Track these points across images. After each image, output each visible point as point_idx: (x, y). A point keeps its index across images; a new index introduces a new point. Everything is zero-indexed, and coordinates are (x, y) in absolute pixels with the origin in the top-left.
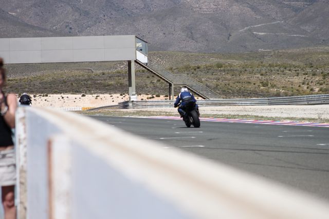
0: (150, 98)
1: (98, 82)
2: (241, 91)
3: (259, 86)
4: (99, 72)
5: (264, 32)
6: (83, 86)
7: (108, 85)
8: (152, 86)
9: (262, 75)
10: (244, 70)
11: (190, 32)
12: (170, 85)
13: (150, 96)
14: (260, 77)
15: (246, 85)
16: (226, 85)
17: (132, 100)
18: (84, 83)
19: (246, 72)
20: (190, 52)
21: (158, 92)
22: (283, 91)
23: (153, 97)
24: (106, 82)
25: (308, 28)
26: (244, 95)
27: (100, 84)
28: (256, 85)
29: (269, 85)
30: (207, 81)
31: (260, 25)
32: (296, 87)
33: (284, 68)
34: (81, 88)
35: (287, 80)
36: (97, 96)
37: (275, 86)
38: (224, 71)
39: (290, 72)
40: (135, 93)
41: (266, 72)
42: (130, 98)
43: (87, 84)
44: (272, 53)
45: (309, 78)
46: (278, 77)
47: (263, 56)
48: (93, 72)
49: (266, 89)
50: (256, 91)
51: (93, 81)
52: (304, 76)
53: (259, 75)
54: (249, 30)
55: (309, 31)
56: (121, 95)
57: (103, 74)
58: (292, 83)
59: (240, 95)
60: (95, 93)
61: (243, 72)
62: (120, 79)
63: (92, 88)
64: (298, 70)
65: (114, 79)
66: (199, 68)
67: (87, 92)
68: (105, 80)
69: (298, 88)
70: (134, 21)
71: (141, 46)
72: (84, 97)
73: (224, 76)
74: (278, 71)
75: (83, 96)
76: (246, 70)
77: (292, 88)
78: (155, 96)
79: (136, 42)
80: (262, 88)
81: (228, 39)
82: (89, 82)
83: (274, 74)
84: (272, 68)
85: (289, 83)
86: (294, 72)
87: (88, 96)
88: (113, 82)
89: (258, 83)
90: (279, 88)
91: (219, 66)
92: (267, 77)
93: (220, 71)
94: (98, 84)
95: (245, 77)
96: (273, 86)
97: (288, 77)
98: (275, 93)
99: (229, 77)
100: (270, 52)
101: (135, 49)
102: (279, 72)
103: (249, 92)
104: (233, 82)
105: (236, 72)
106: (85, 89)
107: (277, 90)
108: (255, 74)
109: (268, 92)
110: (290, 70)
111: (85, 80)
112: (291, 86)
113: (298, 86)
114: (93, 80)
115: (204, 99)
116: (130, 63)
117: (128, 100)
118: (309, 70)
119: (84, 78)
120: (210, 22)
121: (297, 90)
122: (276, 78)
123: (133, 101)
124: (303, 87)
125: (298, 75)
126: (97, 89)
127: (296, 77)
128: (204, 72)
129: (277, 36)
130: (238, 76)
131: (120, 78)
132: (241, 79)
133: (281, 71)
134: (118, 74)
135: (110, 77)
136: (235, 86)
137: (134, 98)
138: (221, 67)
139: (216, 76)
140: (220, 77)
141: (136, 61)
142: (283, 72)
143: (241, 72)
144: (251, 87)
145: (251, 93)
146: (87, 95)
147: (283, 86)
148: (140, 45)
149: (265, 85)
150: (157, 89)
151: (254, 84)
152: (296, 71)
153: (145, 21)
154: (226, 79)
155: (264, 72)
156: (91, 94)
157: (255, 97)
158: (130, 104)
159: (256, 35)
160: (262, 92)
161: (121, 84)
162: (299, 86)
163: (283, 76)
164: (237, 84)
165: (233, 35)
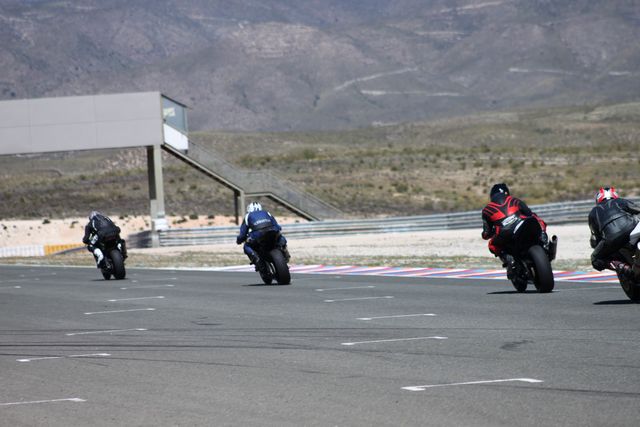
0: (179, 222)
1: (75, 194)
2: (356, 203)
3: (390, 191)
4: (73, 175)
5: (382, 89)
6: (43, 202)
7: (94, 200)
8: (181, 198)
9: (394, 169)
10: (359, 162)
11: (241, 93)
12: (237, 193)
13: (178, 218)
14: (391, 173)
15: (365, 191)
16: (325, 191)
17: (157, 228)
18: (47, 198)
19: (363, 165)
20: (244, 132)
21: (194, 210)
22: (438, 200)
23: (184, 220)
24: (90, 193)
25: (463, 79)
26: (362, 211)
27: (79, 197)
28: (385, 190)
29: (410, 189)
30: (288, 184)
31: (373, 77)
32: (462, 190)
33: (434, 156)
34: (40, 207)
35: (444, 177)
36: (74, 223)
37: (421, 190)
38: (320, 164)
39: (448, 162)
40: (163, 213)
41: (402, 164)
42: (153, 224)
43: (52, 200)
44: (401, 129)
45: (486, 173)
46: (426, 173)
47: (382, 135)
48: (60, 175)
49: (405, 197)
50: (384, 202)
51: (62, 193)
52: (476, 170)
53: (388, 171)
54: (354, 87)
55: (466, 85)
56: (122, 218)
57: (83, 178)
58: (454, 184)
59: (355, 211)
60: (68, 217)
61: (356, 166)
62: (118, 188)
63: (63, 206)
64: (463, 158)
65: (104, 187)
66: (268, 160)
67: (53, 215)
68: (88, 190)
69: (466, 193)
70: (134, 76)
71: (173, 114)
72: (47, 225)
73: (321, 174)
74: (424, 160)
75: (46, 222)
76: (362, 162)
77: (454, 193)
78: (187, 217)
79: (163, 107)
80: (396, 195)
81: (315, 104)
82: (57, 195)
83: (418, 167)
84: (412, 156)
85: (448, 183)
86: (456, 162)
87: (56, 223)
88: (103, 194)
89: (388, 186)
90: (428, 194)
91: (309, 155)
92: (405, 174)
93: (313, 164)
94: (73, 198)
95: (361, 174)
96: (418, 191)
97: (446, 172)
98: (423, 203)
99: (330, 175)
100: (397, 127)
101: (161, 121)
102: (428, 163)
103: (371, 204)
104: (339, 185)
105: (342, 166)
106: (49, 208)
107: (426, 199)
108: (381, 169)
109: (408, 202)
110: (447, 159)
111: (48, 191)
112: (452, 190)
113: (465, 188)
114: (63, 190)
115: (309, 220)
116: (150, 150)
117: (149, 228)
118: (484, 157)
119: (45, 188)
120: (279, 74)
121: (466, 197)
122: (421, 174)
123: (159, 231)
124: (475, 191)
125: (463, 167)
126: (72, 208)
127: (459, 172)
128: (280, 167)
129: (407, 96)
130: (348, 173)
131: (116, 184)
132: (353, 179)
133: (431, 161)
134: (112, 178)
135: (97, 184)
136: (344, 193)
137: (162, 224)
138: (313, 157)
139: (306, 175)
140: (313, 176)
141: (163, 147)
142: (434, 161)
143: (353, 165)
144: (373, 194)
145: (375, 206)
146: (53, 221)
147: (436, 189)
148: (170, 111)
149: (402, 189)
150: (191, 205)
151: (381, 188)
152: (459, 159)
153: (155, 75)
154: (324, 180)
155: (397, 163)
156: (62, 218)
157: (384, 212)
158: (155, 238)
159: (366, 97)
160: (397, 202)
161: (120, 197)
162: (469, 189)
163: (434, 170)
164: (348, 189)
165: (323, 96)
